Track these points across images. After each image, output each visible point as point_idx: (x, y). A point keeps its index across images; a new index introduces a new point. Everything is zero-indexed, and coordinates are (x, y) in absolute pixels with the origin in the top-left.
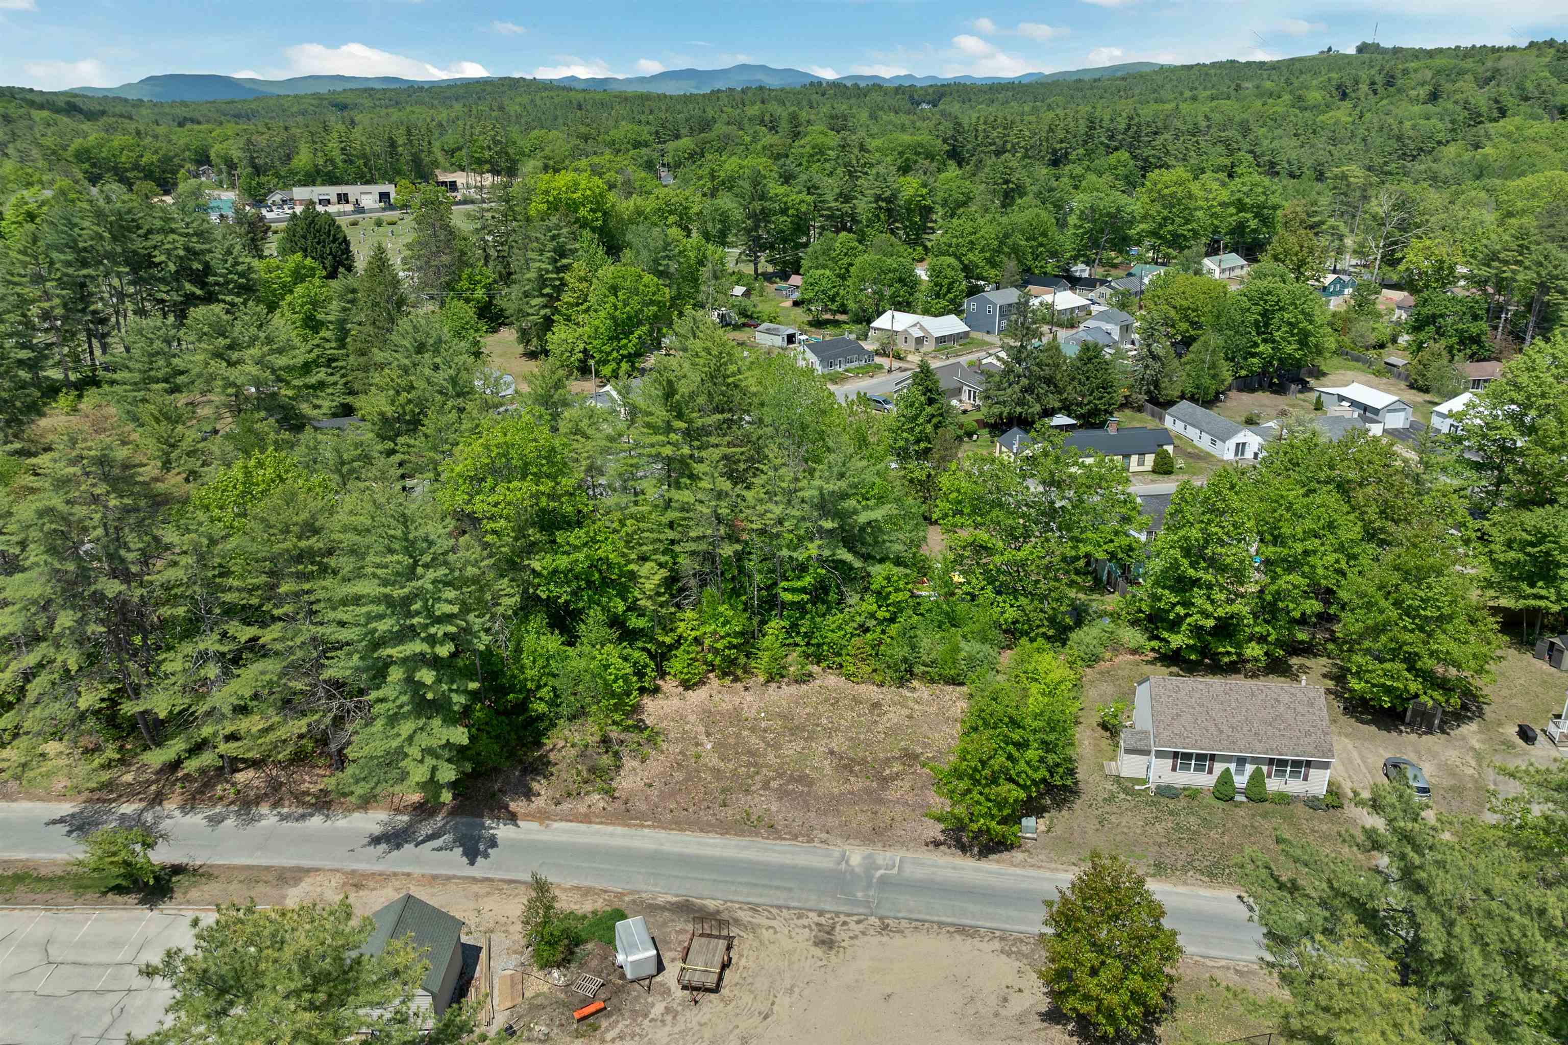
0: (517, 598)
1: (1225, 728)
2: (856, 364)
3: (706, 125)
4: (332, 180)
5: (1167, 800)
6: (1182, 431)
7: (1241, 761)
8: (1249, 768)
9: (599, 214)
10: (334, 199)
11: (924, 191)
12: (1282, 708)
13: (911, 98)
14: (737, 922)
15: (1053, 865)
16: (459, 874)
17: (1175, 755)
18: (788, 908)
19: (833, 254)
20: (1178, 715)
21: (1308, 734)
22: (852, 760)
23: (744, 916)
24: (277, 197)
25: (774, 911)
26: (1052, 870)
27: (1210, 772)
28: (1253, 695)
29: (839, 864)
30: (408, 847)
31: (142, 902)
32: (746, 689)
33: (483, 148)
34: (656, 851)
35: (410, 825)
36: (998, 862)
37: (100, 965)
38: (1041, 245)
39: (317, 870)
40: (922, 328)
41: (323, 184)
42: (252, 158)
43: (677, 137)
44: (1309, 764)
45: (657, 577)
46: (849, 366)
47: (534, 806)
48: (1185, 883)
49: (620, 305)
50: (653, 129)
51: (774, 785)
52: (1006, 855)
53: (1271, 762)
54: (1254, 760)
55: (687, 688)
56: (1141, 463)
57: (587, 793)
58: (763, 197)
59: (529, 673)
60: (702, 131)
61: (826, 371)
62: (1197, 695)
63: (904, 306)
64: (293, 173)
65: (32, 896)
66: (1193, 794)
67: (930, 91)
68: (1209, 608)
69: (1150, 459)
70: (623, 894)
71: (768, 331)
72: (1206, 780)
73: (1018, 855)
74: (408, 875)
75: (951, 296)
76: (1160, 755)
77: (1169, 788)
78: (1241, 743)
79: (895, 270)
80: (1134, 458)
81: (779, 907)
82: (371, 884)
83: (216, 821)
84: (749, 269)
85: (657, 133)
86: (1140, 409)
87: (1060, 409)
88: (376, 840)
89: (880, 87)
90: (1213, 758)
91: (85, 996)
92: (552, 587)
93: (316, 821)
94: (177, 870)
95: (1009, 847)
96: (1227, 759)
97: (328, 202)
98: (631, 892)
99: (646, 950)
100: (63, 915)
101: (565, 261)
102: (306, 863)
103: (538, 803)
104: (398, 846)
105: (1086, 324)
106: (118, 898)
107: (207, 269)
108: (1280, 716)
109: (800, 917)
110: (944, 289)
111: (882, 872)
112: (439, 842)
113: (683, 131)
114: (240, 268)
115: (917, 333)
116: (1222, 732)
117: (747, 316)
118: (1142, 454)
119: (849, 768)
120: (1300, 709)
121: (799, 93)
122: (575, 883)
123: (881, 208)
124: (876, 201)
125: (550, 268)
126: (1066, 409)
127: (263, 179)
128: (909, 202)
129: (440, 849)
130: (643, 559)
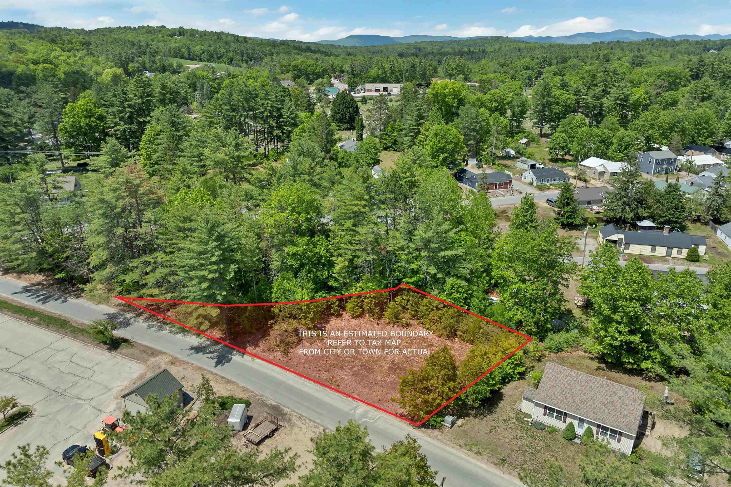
0: (279, 263)
1: (577, 400)
2: (558, 182)
3: (565, 60)
4: (384, 81)
5: (536, 430)
6: (724, 239)
7: (582, 421)
8: (586, 426)
9: (456, 100)
10: (381, 89)
11: (646, 96)
12: (616, 398)
13: (705, 46)
14: (290, 420)
15: (449, 443)
16: (209, 369)
17: (546, 407)
18: (314, 422)
19: (572, 126)
20: (554, 386)
21: (625, 416)
22: (399, 367)
23: (294, 419)
24: (359, 88)
25: (308, 421)
26: (446, 444)
27: (564, 421)
28: (602, 386)
29: (351, 410)
30: (201, 354)
31: (108, 349)
32: (378, 324)
33: (453, 69)
34: (284, 382)
35: (208, 346)
36: (423, 432)
37: (82, 366)
38: (703, 128)
39: (165, 353)
40: (604, 167)
41: (379, 83)
42: (353, 71)
43: (551, 65)
44: (621, 434)
45: (342, 264)
46: (553, 182)
47: (255, 350)
48: (510, 474)
49: (437, 142)
50: (539, 61)
51: (355, 369)
52: (430, 431)
53: (599, 426)
54: (589, 422)
55: (353, 318)
56: (679, 253)
57: (276, 351)
58: (549, 95)
59: (273, 295)
60: (563, 62)
61: (539, 184)
62: (569, 378)
63: (603, 155)
64: (368, 77)
65: (82, 337)
66: (553, 431)
67: (718, 43)
68: (617, 335)
69: (685, 252)
70: (257, 395)
71: (522, 162)
72: (561, 425)
73: (436, 432)
74: (192, 364)
75: (626, 151)
76: (537, 405)
77: (541, 424)
78: (582, 411)
79: (600, 136)
80: (675, 250)
81: (311, 420)
82: (178, 364)
83: (150, 327)
84: (537, 131)
85: (541, 63)
86: (706, 224)
87: (649, 218)
88: (192, 348)
89: (688, 41)
90: (566, 414)
91: (71, 375)
92: (293, 260)
93: (180, 336)
94: (126, 341)
95: (433, 427)
96: (575, 418)
97: (379, 90)
98: (261, 395)
99: (237, 418)
100: (85, 346)
101: (422, 121)
102: (164, 350)
103: (258, 350)
104: (197, 353)
105: (703, 173)
106: (103, 346)
107: (281, 116)
108: (613, 402)
109: (315, 427)
110: (623, 148)
111: (366, 419)
112: (211, 355)
113: (554, 63)
114: (292, 116)
115: (601, 170)
116: (574, 402)
117: (520, 154)
118: (680, 248)
119: (394, 370)
120: (627, 401)
121: (639, 44)
122: (244, 385)
123: (618, 104)
124: (615, 101)
125: (414, 124)
126: (652, 217)
127: (356, 80)
128: (637, 101)
129: (209, 358)
130: (340, 255)
